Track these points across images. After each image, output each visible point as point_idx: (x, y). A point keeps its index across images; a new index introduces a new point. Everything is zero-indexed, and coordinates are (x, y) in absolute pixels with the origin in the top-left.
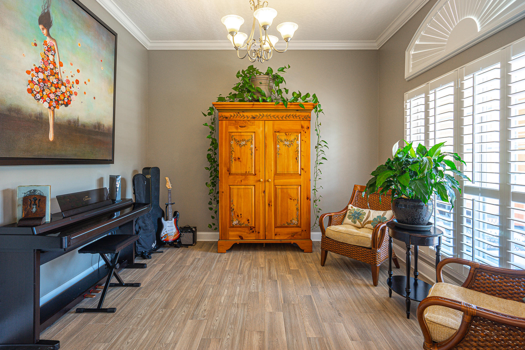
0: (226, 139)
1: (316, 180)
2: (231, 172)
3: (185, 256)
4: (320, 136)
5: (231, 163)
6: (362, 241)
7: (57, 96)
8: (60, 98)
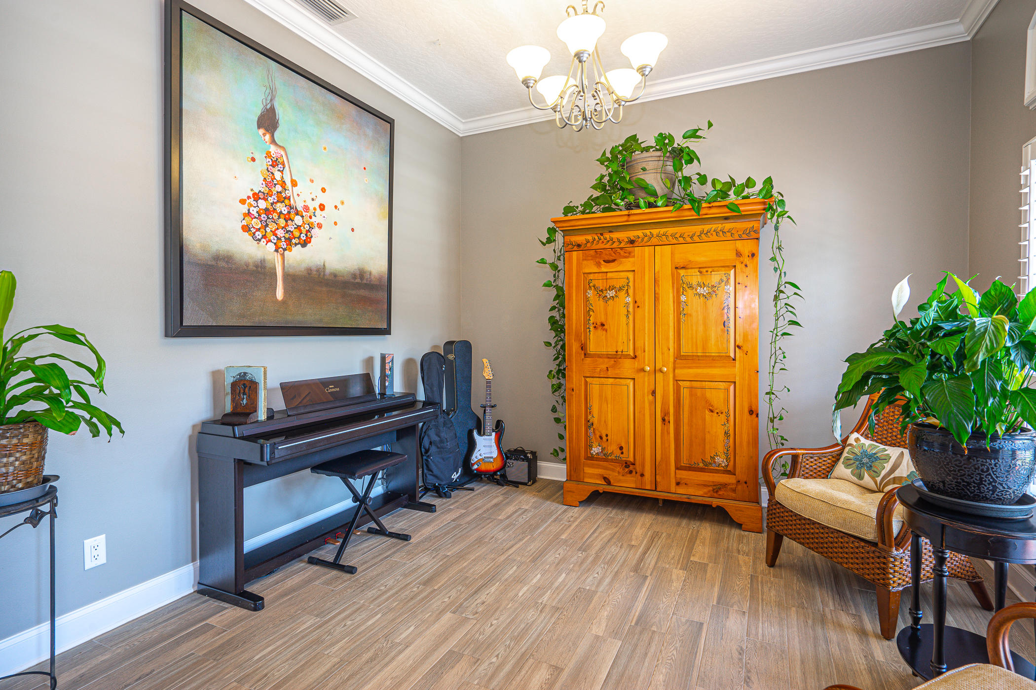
0: (578, 286)
1: (773, 373)
2: (589, 352)
3: (504, 502)
4: (783, 271)
5: (588, 333)
6: (853, 524)
7: (288, 232)
8: (293, 235)
